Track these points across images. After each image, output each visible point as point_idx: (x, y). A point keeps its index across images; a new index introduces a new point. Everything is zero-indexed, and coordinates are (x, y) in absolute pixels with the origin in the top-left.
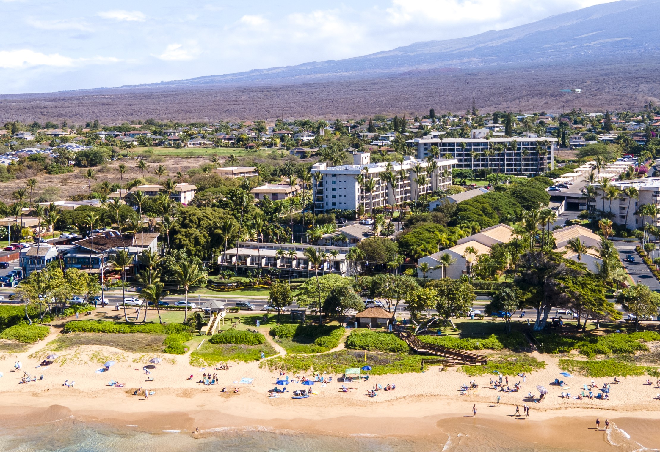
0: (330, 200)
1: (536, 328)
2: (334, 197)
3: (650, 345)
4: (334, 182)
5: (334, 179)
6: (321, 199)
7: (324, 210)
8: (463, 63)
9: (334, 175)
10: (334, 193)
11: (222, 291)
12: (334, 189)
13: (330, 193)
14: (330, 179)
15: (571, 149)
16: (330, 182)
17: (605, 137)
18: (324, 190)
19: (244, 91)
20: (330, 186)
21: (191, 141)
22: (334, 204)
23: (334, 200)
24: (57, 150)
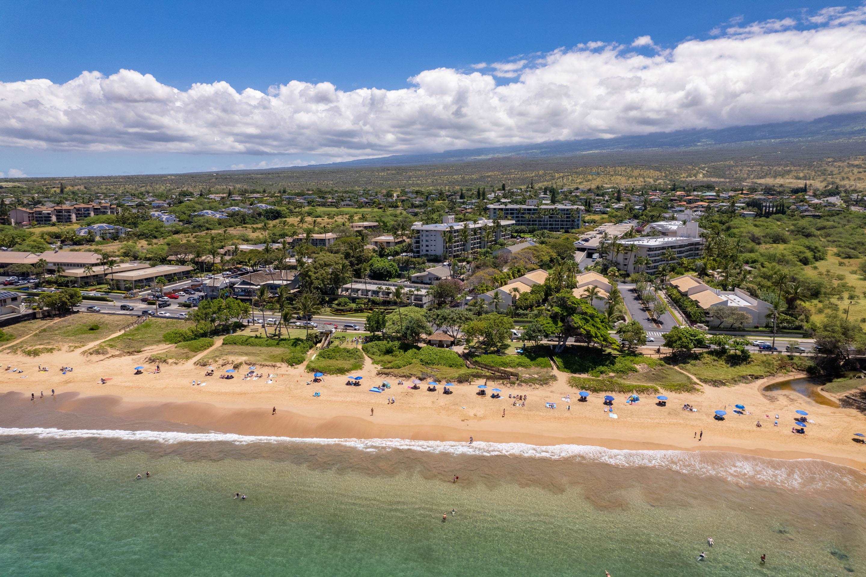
1: (557, 349)
2: (427, 246)
4: (427, 236)
5: (427, 233)
6: (419, 247)
7: (422, 254)
9: (427, 231)
10: (427, 243)
11: (341, 314)
12: (427, 241)
15: (596, 213)
16: (424, 235)
17: (616, 206)
18: (421, 241)
20: (424, 238)
21: (343, 203)
22: (427, 251)
23: (427, 248)
24: (252, 209)
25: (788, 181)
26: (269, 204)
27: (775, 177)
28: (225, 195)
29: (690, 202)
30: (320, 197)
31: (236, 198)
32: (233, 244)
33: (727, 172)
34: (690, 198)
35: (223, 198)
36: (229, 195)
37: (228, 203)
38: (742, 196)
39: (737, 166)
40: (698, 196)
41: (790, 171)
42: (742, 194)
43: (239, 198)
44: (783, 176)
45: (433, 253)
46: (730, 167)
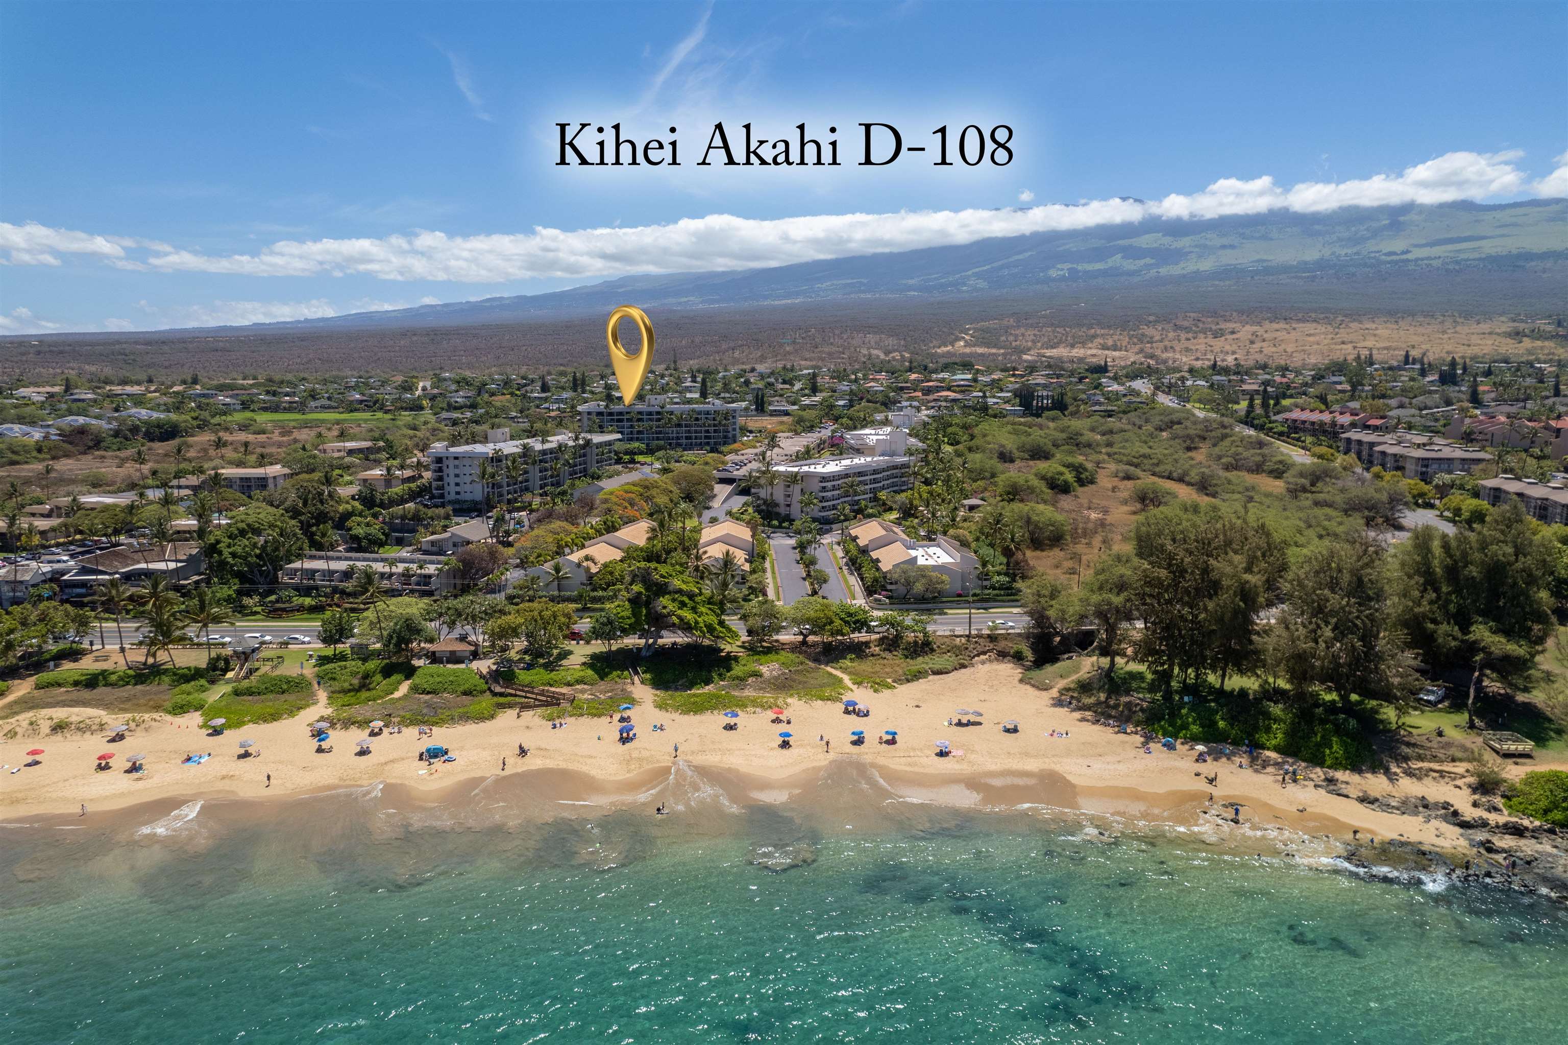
0: (453, 489)
1: (644, 653)
2: (457, 484)
3: (764, 669)
4: (456, 467)
5: (457, 462)
6: (441, 488)
7: (446, 500)
8: (680, 303)
9: (456, 458)
10: (457, 480)
11: (280, 618)
12: (457, 476)
13: (452, 480)
14: (451, 463)
15: (771, 415)
16: (451, 466)
17: (806, 401)
18: (445, 477)
19: (405, 333)
20: (451, 471)
21: (313, 404)
22: (458, 493)
23: (458, 489)
24: (116, 419)
25: (1089, 352)
26: (156, 407)
27: (1073, 346)
28: (56, 389)
29: (928, 391)
30: (268, 392)
31: (83, 397)
32: (68, 495)
33: (1003, 338)
34: (931, 384)
35: (51, 395)
36: (66, 391)
37: (64, 406)
38: (1012, 379)
39: (1018, 327)
40: (943, 380)
41: (1094, 336)
42: (1014, 375)
43: (90, 396)
44: (1083, 344)
45: (468, 497)
46: (1006, 330)
